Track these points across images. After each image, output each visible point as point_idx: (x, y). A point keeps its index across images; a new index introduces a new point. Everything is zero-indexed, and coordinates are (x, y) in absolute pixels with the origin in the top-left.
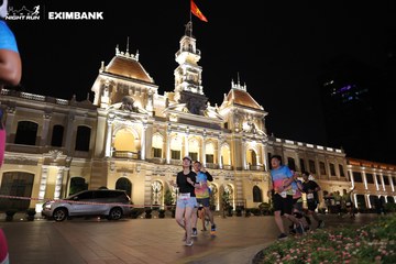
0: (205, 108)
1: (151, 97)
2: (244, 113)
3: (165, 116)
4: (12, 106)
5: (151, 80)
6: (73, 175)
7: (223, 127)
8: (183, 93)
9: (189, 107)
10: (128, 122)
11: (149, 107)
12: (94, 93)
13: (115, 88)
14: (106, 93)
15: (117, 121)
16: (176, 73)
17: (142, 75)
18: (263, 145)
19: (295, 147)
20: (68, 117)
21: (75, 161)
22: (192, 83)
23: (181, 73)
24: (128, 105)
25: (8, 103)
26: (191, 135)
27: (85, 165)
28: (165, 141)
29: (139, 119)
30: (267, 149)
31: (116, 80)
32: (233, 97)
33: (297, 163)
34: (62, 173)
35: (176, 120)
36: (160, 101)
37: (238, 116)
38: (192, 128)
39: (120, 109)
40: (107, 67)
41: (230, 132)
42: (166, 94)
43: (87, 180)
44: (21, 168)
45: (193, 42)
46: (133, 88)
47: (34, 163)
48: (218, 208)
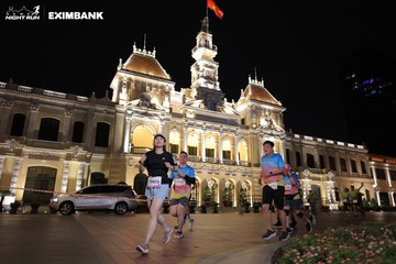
0: (222, 105)
1: (168, 93)
2: (261, 109)
3: (181, 112)
4: (35, 103)
5: (168, 77)
6: (93, 170)
7: (240, 123)
8: (200, 89)
9: (205, 103)
10: (146, 119)
11: (166, 104)
12: (112, 90)
13: (133, 84)
14: (124, 90)
15: (135, 117)
16: (193, 69)
17: (159, 71)
18: (281, 142)
19: (314, 143)
20: (88, 114)
21: (95, 156)
22: (209, 79)
23: (198, 69)
24: (146, 102)
25: (31, 101)
26: (208, 131)
27: (105, 161)
28: (182, 137)
29: (156, 115)
30: (285, 145)
31: (133, 77)
32: (250, 93)
33: (317, 159)
34: (83, 168)
35: (192, 116)
36: (176, 97)
37: (256, 112)
38: (209, 124)
39: (138, 105)
40: (125, 65)
41: (247, 128)
42: (183, 90)
43: (107, 174)
44: (44, 163)
45: (209, 37)
46: (150, 85)
47: (56, 158)
48: (235, 205)
